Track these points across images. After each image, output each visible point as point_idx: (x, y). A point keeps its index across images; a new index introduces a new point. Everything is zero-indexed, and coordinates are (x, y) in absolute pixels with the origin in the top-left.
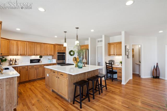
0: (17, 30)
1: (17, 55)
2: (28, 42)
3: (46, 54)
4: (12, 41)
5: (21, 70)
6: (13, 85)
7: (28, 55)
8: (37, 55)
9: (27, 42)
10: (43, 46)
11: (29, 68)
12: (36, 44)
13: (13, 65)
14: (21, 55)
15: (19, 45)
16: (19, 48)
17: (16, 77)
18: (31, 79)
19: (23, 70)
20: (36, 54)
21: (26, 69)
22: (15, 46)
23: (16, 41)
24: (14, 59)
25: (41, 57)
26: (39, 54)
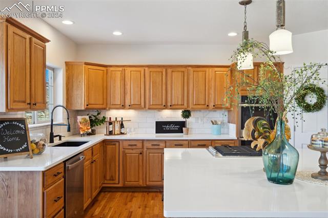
0: (114, 35)
1: (123, 107)
2: (149, 66)
3: (203, 103)
4: (112, 69)
5: (127, 151)
6: (34, 194)
7: (149, 109)
8: (173, 107)
9: (146, 69)
10: (191, 76)
11: (147, 149)
12: (169, 70)
13: (115, 135)
14: (131, 107)
15: (127, 79)
16: (128, 87)
17: (39, 171)
18: (152, 183)
19: (131, 151)
20: (169, 104)
21: (139, 151)
22: (118, 84)
23: (121, 69)
24: (119, 119)
25: (187, 114)
26: (180, 103)
